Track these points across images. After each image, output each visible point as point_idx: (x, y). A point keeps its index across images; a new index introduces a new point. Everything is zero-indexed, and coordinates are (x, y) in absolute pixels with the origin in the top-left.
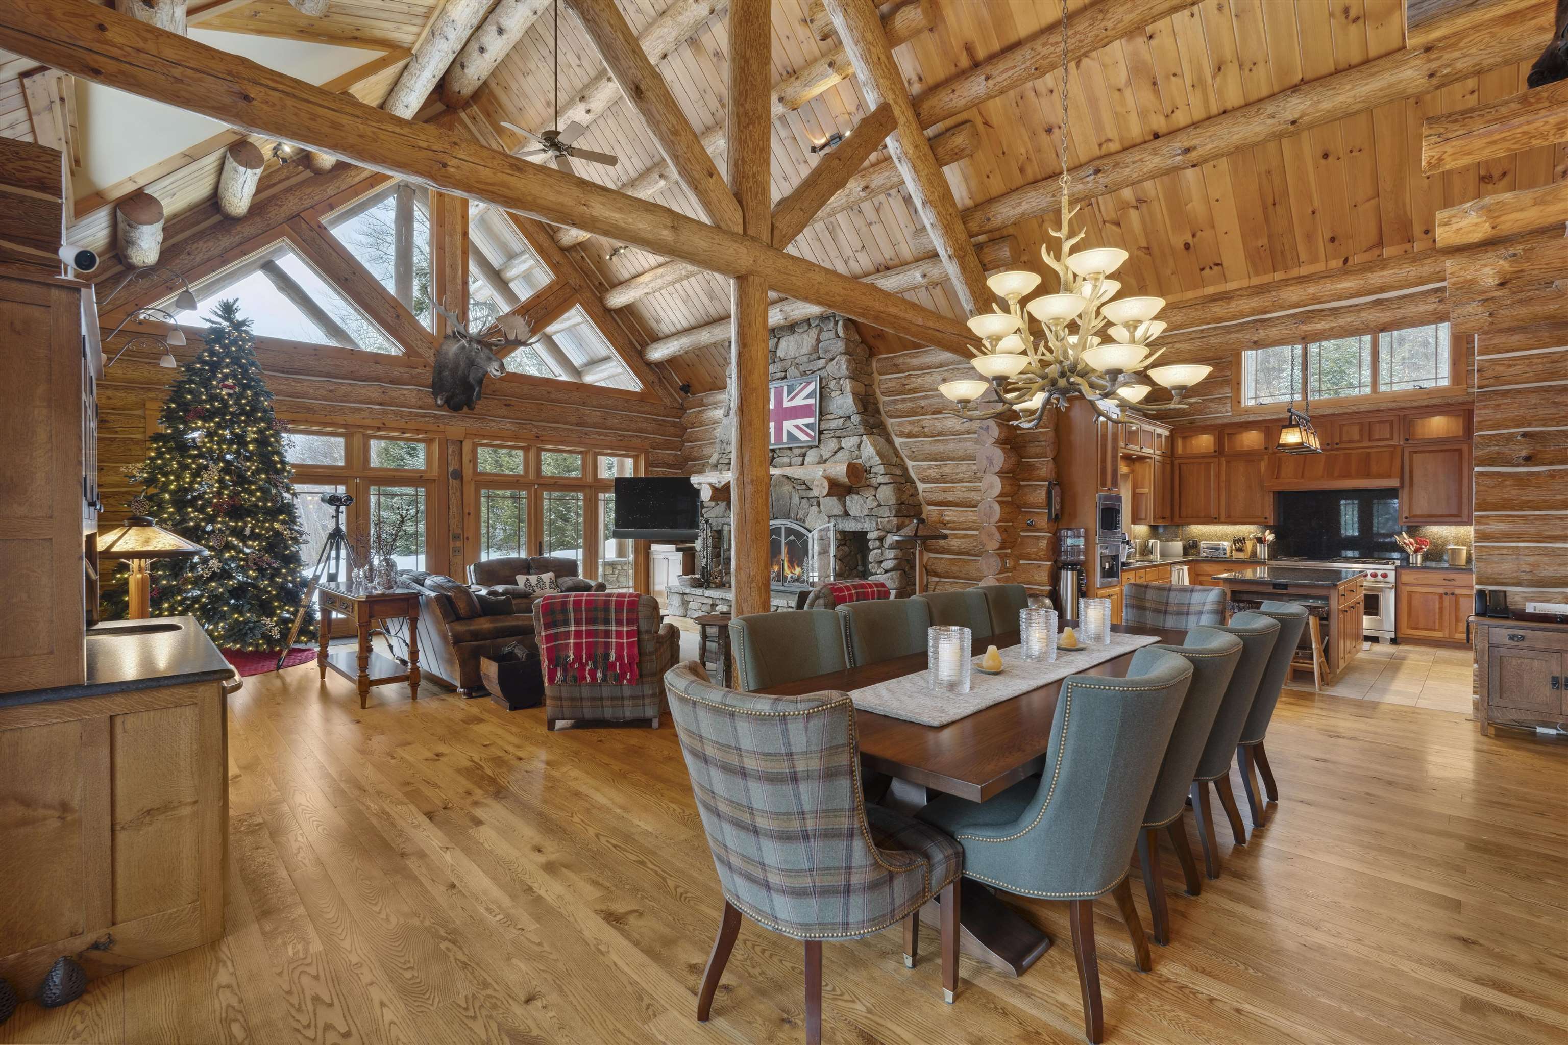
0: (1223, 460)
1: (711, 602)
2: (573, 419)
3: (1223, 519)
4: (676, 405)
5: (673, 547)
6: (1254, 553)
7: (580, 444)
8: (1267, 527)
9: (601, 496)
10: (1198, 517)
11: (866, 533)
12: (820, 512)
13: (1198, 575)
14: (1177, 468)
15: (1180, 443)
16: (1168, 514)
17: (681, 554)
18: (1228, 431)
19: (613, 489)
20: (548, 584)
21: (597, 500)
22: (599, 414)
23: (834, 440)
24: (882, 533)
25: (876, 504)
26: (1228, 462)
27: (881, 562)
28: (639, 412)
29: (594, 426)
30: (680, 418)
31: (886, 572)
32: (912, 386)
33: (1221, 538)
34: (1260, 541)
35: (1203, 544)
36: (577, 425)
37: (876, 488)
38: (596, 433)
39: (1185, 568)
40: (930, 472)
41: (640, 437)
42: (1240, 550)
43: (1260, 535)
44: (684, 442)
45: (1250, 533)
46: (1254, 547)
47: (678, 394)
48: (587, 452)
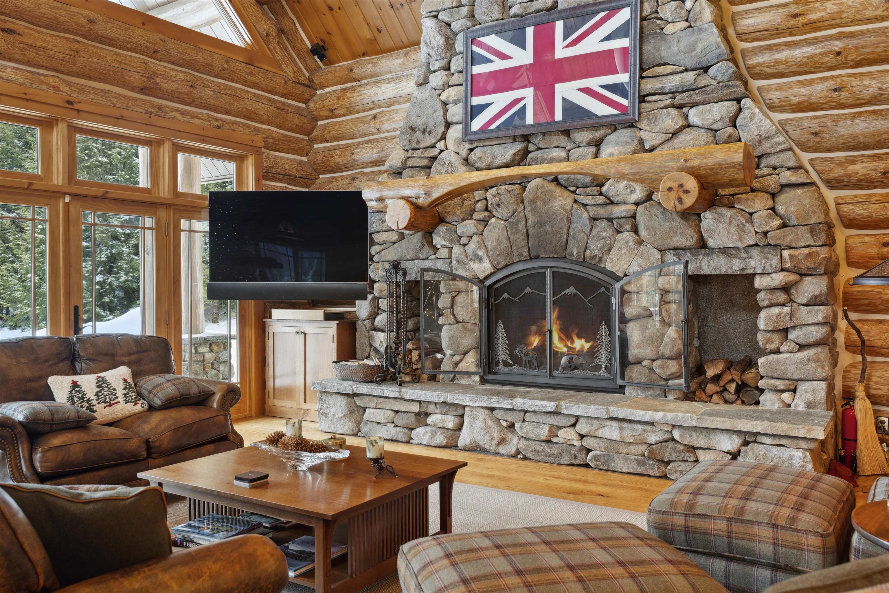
1: (415, 408)
2: (137, 79)
4: (302, 79)
5: (319, 313)
7: (147, 126)
9: (184, 224)
11: (752, 276)
12: (640, 242)
17: (333, 324)
19: (206, 214)
20: (120, 392)
21: (177, 230)
22: (181, 76)
23: (674, 112)
24: (793, 277)
25: (777, 222)
27: (785, 331)
28: (245, 83)
29: (172, 96)
30: (306, 101)
31: (802, 347)
32: (813, 16)
36: (143, 90)
37: (773, 196)
38: (176, 110)
40: (852, 168)
41: (248, 126)
44: (313, 141)
47: (304, 61)
48: (159, 143)
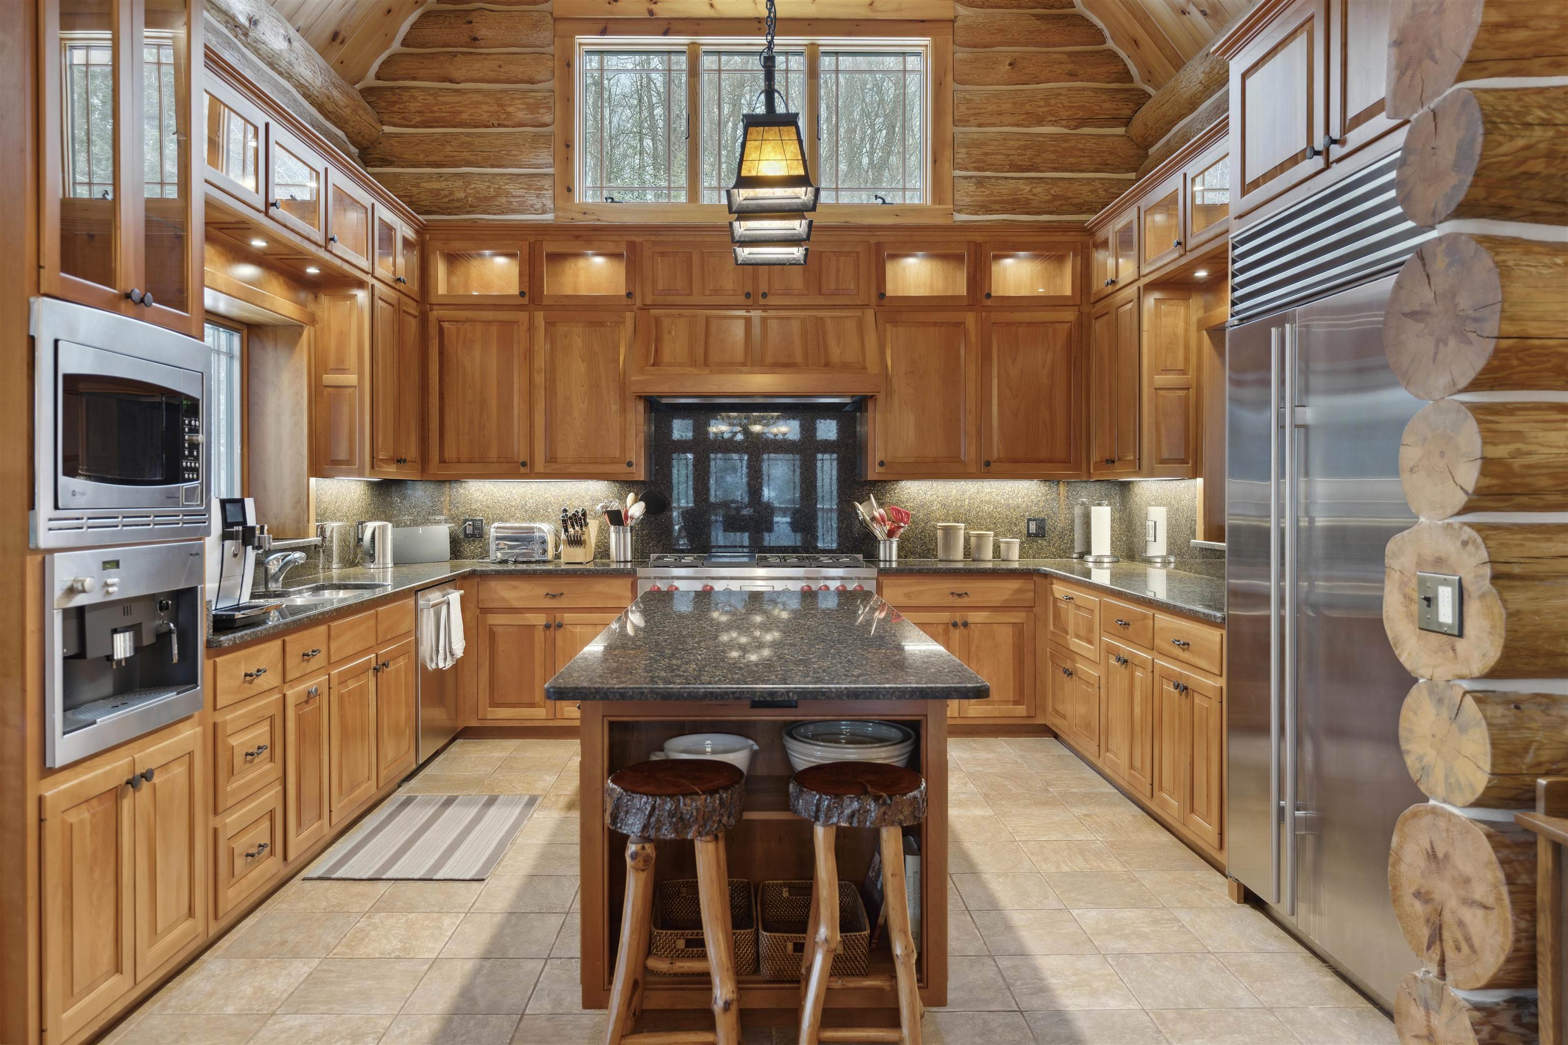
0: (540, 317)
3: (539, 466)
6: (603, 551)
8: (627, 484)
10: (484, 460)
13: (485, 611)
14: (433, 331)
15: (441, 269)
16: (412, 452)
18: (550, 247)
26: (550, 324)
33: (534, 514)
34: (616, 518)
35: (492, 531)
39: (455, 597)
42: (576, 542)
43: (615, 506)
45: (596, 501)
46: (603, 533)
